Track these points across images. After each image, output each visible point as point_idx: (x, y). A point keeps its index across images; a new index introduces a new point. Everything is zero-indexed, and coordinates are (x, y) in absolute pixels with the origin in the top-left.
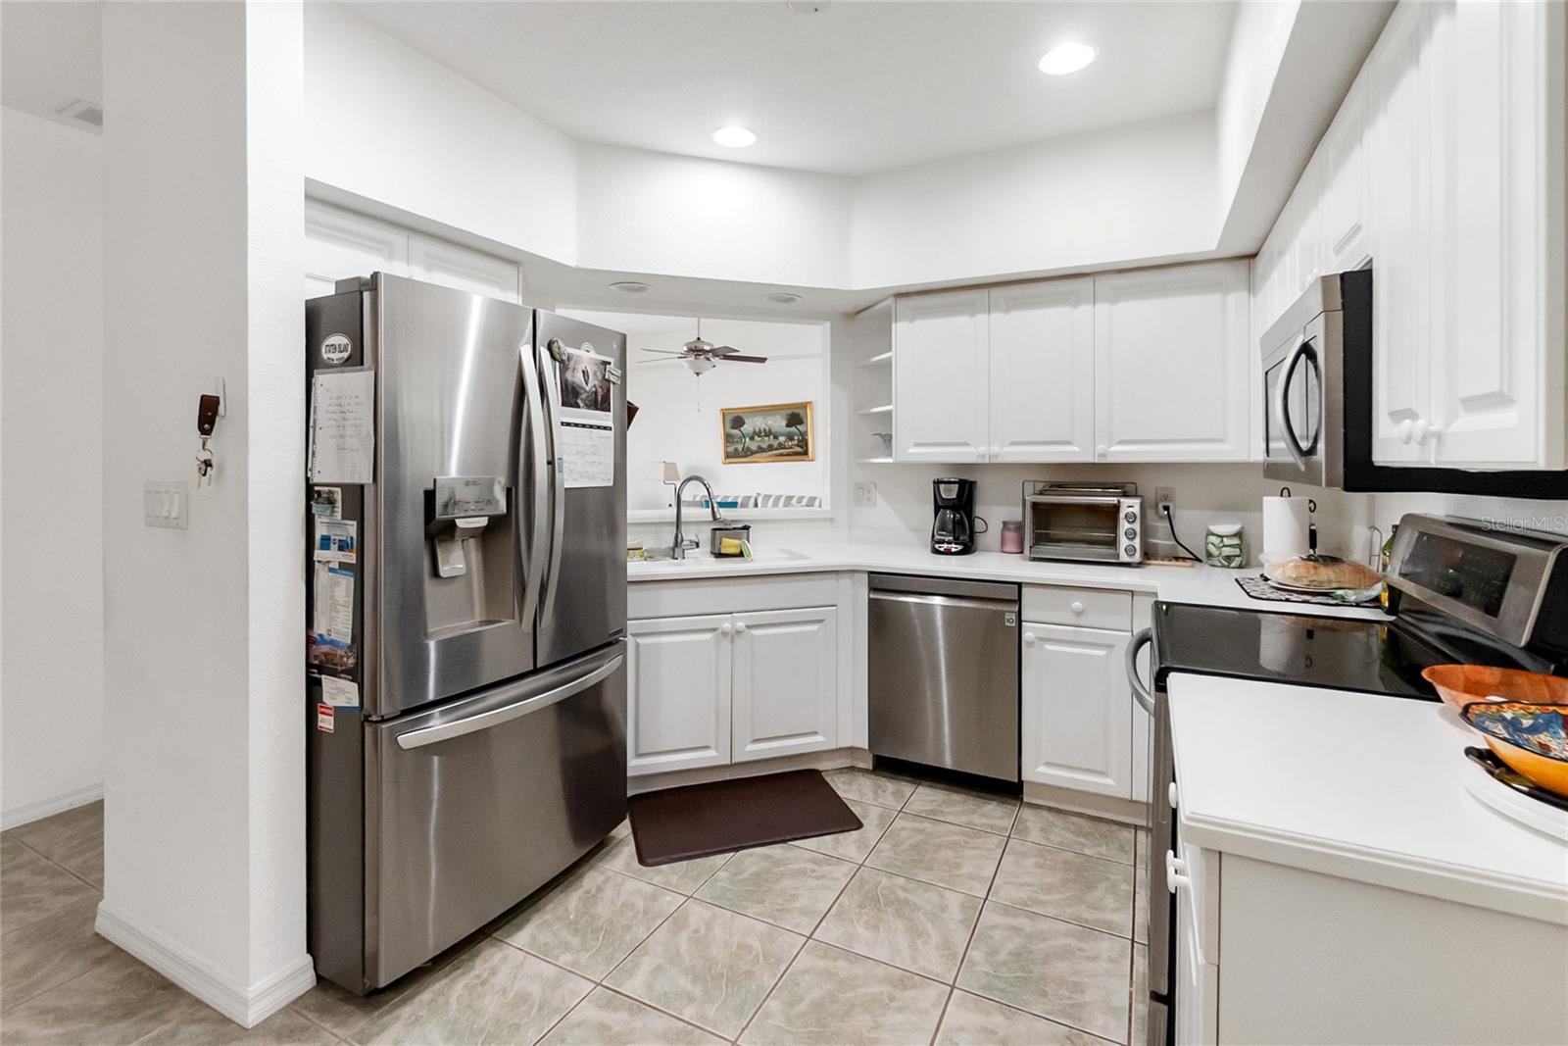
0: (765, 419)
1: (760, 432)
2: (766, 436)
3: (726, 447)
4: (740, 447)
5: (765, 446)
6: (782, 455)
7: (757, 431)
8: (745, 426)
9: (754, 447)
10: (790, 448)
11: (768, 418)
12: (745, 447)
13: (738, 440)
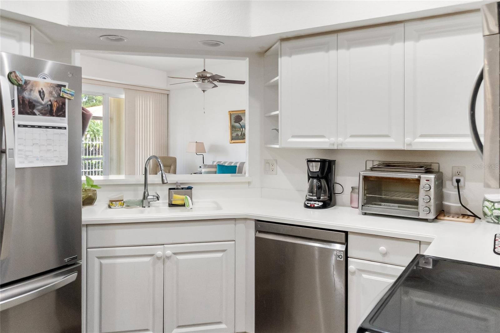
3: (232, 133)
4: (239, 133)
8: (243, 121)
12: (243, 133)
13: (239, 129)
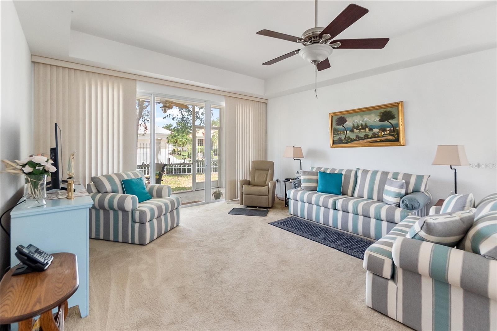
0: (362, 117)
1: (358, 126)
2: (362, 129)
3: (333, 137)
4: (343, 137)
5: (362, 135)
6: (376, 142)
7: (356, 125)
8: (347, 123)
9: (353, 136)
10: (383, 136)
11: (364, 117)
12: (347, 136)
13: (342, 132)
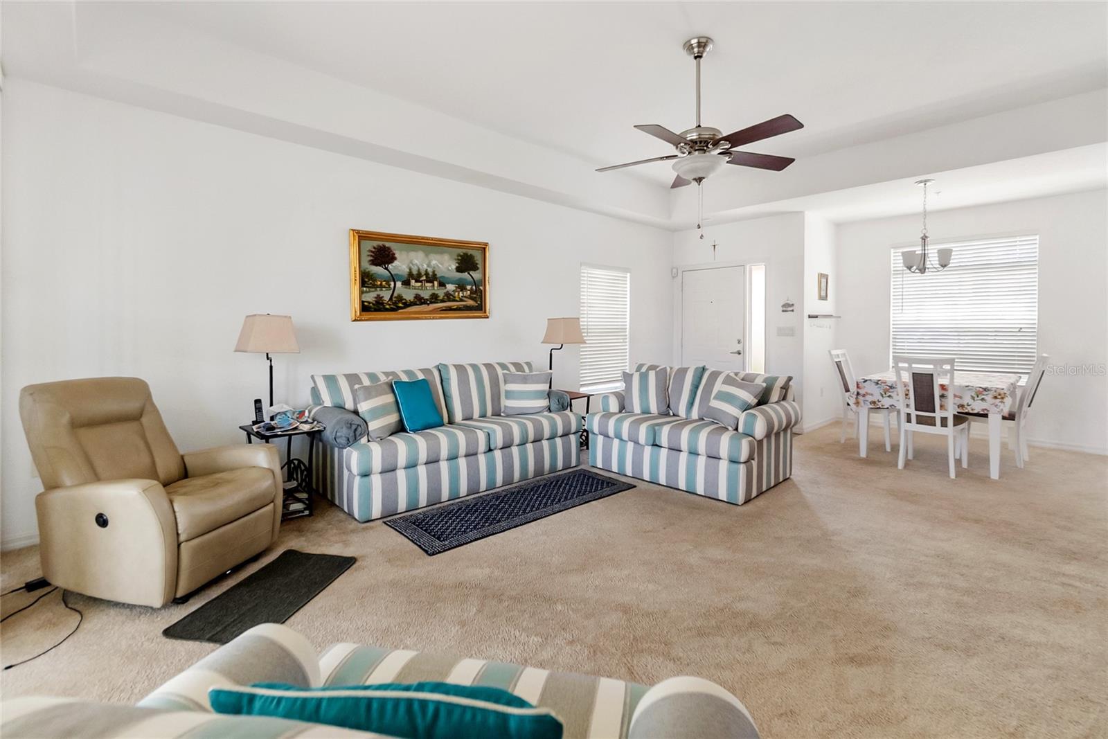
0: (427, 256)
1: (419, 275)
2: (428, 281)
3: (360, 293)
4: (386, 295)
5: (426, 295)
6: (450, 309)
7: (415, 272)
9: (409, 295)
10: (461, 300)
11: (432, 256)
13: (384, 283)
